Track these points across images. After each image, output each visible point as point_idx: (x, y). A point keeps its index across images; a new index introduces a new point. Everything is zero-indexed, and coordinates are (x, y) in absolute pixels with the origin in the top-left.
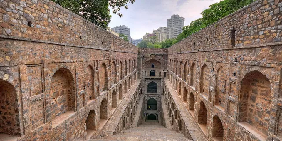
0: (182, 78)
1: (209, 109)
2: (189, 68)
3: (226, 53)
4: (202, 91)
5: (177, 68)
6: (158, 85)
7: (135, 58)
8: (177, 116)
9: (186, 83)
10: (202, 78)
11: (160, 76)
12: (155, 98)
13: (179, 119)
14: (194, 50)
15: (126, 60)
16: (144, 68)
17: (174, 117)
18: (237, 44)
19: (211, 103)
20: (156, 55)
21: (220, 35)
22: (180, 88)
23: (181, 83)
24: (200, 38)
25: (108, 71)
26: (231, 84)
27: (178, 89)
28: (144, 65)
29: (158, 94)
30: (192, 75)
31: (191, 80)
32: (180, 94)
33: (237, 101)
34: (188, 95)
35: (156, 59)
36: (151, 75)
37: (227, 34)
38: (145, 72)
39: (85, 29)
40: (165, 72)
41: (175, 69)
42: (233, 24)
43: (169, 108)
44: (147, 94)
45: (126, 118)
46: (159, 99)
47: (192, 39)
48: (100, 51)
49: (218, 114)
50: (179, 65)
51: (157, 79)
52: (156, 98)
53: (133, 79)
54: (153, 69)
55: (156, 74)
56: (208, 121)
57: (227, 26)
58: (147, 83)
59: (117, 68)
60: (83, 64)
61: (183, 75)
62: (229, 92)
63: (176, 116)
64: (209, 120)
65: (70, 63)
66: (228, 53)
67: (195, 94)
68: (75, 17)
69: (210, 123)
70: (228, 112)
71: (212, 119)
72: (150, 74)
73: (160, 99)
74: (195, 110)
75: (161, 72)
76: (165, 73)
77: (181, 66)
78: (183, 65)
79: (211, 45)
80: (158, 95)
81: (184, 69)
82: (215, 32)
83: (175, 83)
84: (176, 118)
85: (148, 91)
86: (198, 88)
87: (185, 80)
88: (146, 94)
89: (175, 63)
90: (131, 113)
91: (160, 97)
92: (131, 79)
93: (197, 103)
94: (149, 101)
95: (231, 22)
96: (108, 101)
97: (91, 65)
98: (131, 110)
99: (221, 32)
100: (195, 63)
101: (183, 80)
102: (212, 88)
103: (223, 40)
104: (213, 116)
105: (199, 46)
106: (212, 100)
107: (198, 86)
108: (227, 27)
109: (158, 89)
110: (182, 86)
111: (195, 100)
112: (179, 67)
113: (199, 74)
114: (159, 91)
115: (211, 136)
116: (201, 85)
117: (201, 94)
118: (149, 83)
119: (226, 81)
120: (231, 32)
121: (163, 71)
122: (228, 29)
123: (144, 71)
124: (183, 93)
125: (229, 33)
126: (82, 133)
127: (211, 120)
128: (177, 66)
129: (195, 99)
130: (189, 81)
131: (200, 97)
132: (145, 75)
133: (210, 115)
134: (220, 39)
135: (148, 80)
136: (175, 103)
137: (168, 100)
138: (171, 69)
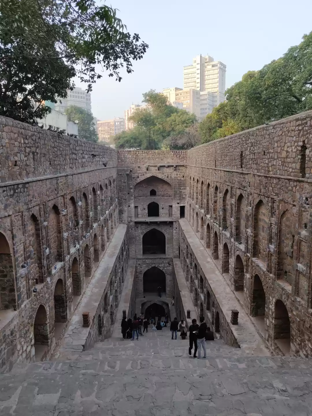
0: (220, 223)
1: (267, 287)
2: (232, 205)
3: (293, 185)
4: (256, 253)
5: (208, 201)
6: (167, 236)
7: (112, 177)
8: (211, 304)
9: (228, 235)
10: (256, 227)
11: (170, 215)
12: (161, 267)
13: (215, 311)
14: (242, 167)
15: (95, 188)
16: (132, 198)
17: (205, 306)
18: (309, 174)
19: (271, 275)
20: (161, 166)
21: (284, 150)
22: (216, 244)
23: (218, 234)
24: (252, 146)
25: (63, 219)
26: (300, 243)
27: (212, 247)
28: (132, 190)
29: (167, 256)
30: (238, 219)
31: (238, 228)
32: (216, 257)
33: (309, 272)
34: (232, 261)
35: (160, 176)
36: (150, 214)
37: (294, 152)
38: (136, 207)
39: (22, 144)
40: (182, 205)
41: (205, 201)
42: (303, 135)
43: (194, 288)
44: (141, 257)
45: (103, 317)
46: (170, 268)
47: (237, 144)
48: (48, 182)
49: (281, 296)
50: (213, 193)
51: (165, 223)
52: (163, 266)
53: (110, 228)
54: (153, 199)
55: (161, 211)
56: (266, 310)
57: (295, 136)
58: (140, 233)
59: (79, 209)
60: (22, 215)
61: (222, 217)
62: (297, 258)
63: (208, 304)
64: (268, 308)
65: (3, 219)
66: (296, 186)
67: (244, 259)
68: (6, 125)
69: (271, 313)
70: (297, 291)
71: (273, 305)
72: (146, 211)
73: (173, 269)
74: (245, 289)
75: (171, 206)
76: (182, 209)
77: (216, 196)
78: (220, 195)
79: (270, 164)
80: (167, 258)
81: (223, 204)
82: (277, 142)
83: (205, 233)
84: (208, 309)
85: (145, 251)
86: (250, 247)
87: (225, 228)
88: (140, 259)
89: (205, 188)
90: (110, 306)
91: (171, 263)
92: (105, 228)
93: (248, 276)
94: (146, 274)
95: (300, 130)
96: (65, 283)
97: (35, 214)
98: (111, 298)
99: (286, 144)
100: (244, 195)
101: (221, 228)
102: (272, 247)
103: (289, 160)
104: (274, 300)
105: (251, 162)
106: (273, 270)
107: (249, 242)
108: (294, 139)
109: (167, 246)
110: (220, 240)
111: (245, 270)
112: (213, 198)
113: (250, 219)
114: (170, 250)
115: (273, 337)
116: (254, 241)
117: (254, 259)
118: (145, 232)
119: (294, 236)
120: (300, 148)
121: (177, 205)
122: (295, 142)
123: (132, 206)
124: (221, 255)
125: (297, 150)
126: (28, 350)
127: (272, 307)
128: (208, 195)
129: (245, 268)
130: (234, 231)
131: (253, 264)
132: (137, 215)
133: (270, 298)
134: (284, 158)
135: (144, 227)
136: (206, 278)
137: (192, 270)
138: (195, 200)
